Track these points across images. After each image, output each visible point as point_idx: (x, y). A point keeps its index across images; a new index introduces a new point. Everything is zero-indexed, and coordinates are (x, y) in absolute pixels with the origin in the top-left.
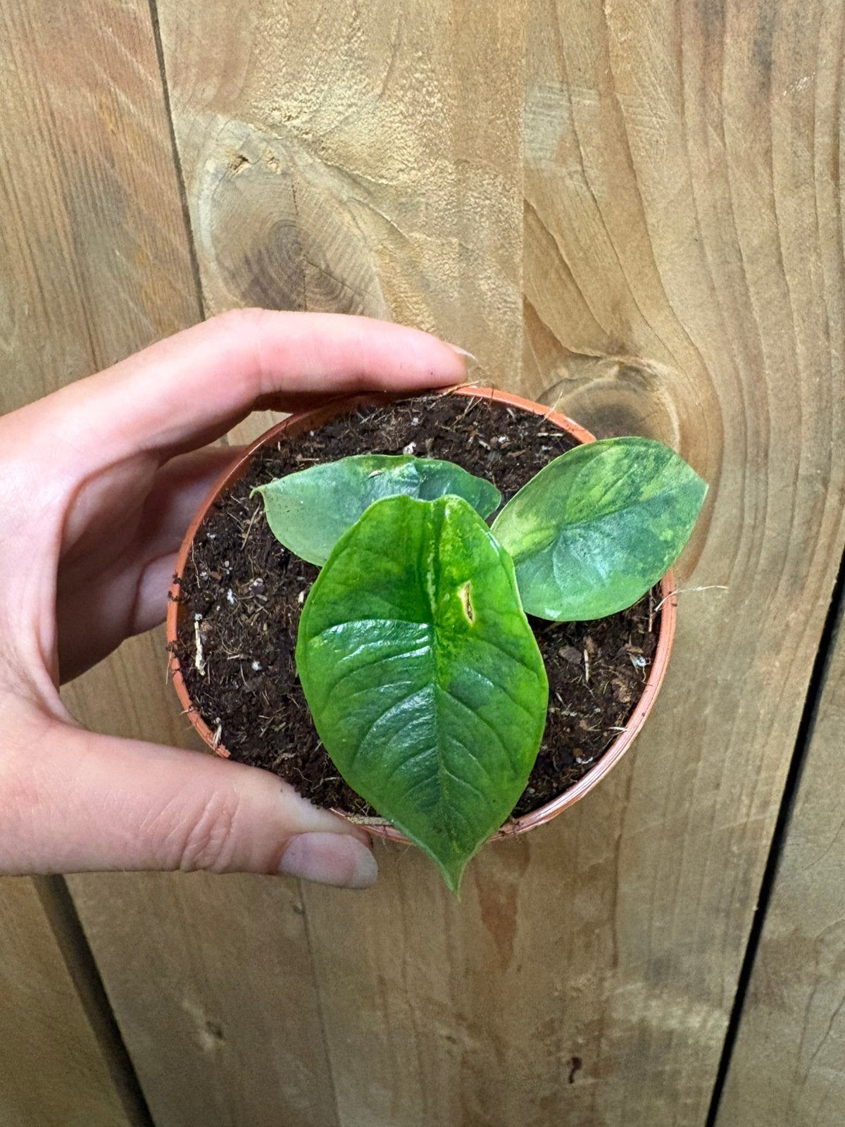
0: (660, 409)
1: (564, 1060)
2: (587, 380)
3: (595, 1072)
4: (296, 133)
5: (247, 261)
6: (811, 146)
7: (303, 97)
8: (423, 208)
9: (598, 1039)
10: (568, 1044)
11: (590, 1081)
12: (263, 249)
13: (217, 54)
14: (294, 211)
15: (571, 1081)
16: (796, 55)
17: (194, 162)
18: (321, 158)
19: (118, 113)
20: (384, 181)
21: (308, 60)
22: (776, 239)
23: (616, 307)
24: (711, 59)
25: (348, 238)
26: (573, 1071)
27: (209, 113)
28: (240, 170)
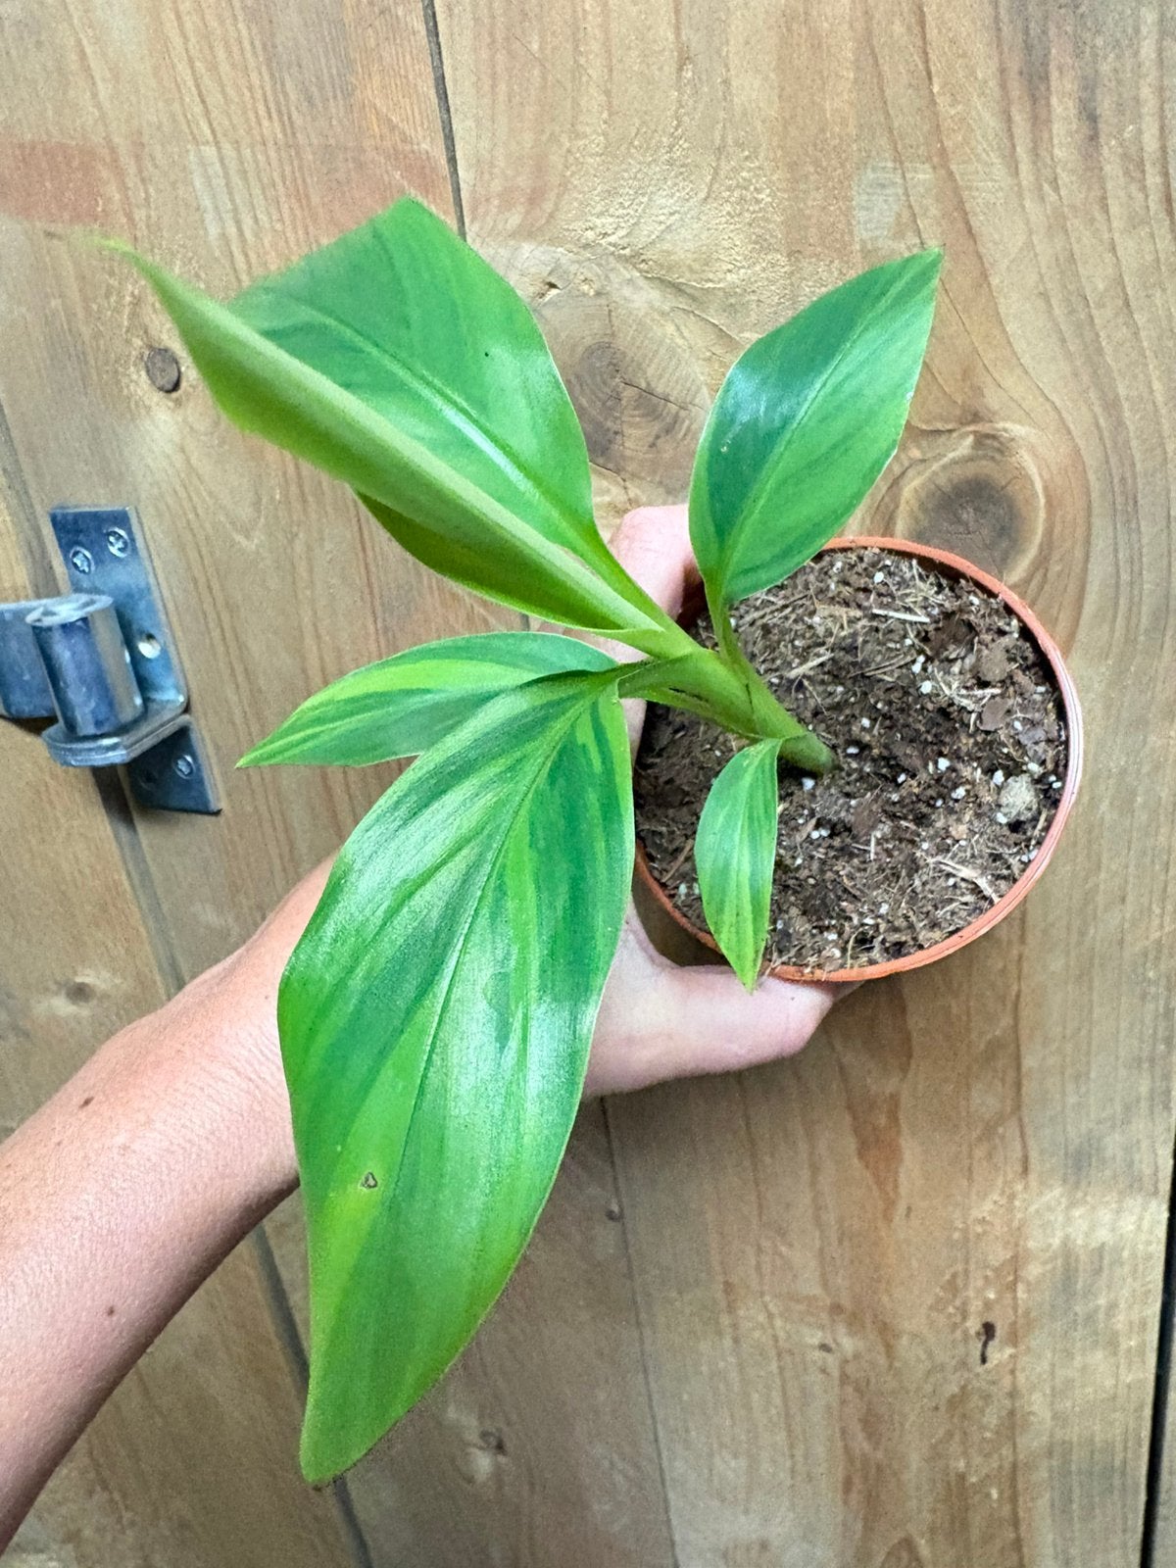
0: (1021, 475)
1: (972, 1332)
2: (941, 456)
3: (1013, 1339)
4: (612, 249)
6: (1143, 189)
7: (621, 211)
8: (754, 306)
9: (1012, 1287)
10: (976, 1306)
11: (1009, 1351)
12: (573, 378)
13: (523, 181)
14: (609, 332)
15: (984, 1360)
16: (1120, 108)
18: (640, 271)
20: (710, 285)
21: (626, 175)
22: (1119, 282)
23: (967, 373)
24: (1039, 121)
25: (672, 351)
26: (985, 1345)
27: (512, 243)
28: (547, 298)
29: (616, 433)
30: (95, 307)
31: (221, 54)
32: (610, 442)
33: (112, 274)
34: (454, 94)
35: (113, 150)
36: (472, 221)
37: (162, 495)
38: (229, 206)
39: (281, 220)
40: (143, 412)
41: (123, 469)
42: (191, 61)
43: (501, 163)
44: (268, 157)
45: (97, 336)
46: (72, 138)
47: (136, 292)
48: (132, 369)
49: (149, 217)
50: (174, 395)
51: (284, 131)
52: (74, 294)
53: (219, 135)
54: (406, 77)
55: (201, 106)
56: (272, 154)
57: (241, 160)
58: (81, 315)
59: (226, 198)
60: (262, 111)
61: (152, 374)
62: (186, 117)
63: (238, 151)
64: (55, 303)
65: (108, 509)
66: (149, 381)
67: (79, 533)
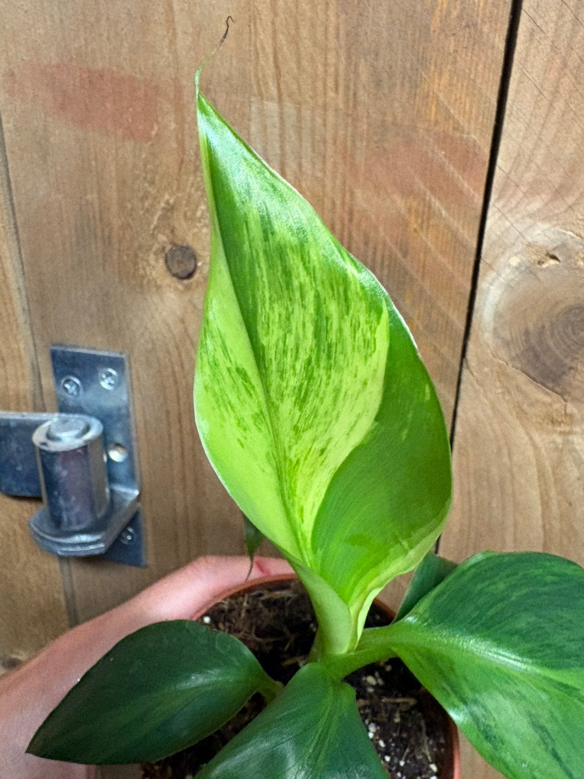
5: (527, 333)
12: (547, 325)
13: (556, 178)
17: (496, 257)
19: (427, 215)
27: (529, 221)
28: (544, 266)
29: (571, 368)
30: (129, 206)
31: (304, 33)
32: (564, 373)
33: (152, 183)
34: (514, 101)
35: (179, 90)
36: (498, 199)
37: (154, 349)
38: (278, 151)
39: (323, 171)
40: (154, 289)
41: (124, 326)
42: (275, 32)
43: (539, 160)
44: (324, 120)
45: (126, 226)
46: (142, 73)
47: (172, 201)
48: (152, 256)
50: (186, 282)
51: (346, 103)
52: (113, 194)
53: (284, 96)
54: (474, 81)
55: (273, 70)
56: (331, 118)
57: (299, 118)
58: (114, 209)
59: (277, 145)
60: (330, 84)
61: (169, 263)
62: (256, 76)
63: (299, 111)
64: (92, 197)
65: (106, 354)
66: (165, 268)
67: (74, 365)
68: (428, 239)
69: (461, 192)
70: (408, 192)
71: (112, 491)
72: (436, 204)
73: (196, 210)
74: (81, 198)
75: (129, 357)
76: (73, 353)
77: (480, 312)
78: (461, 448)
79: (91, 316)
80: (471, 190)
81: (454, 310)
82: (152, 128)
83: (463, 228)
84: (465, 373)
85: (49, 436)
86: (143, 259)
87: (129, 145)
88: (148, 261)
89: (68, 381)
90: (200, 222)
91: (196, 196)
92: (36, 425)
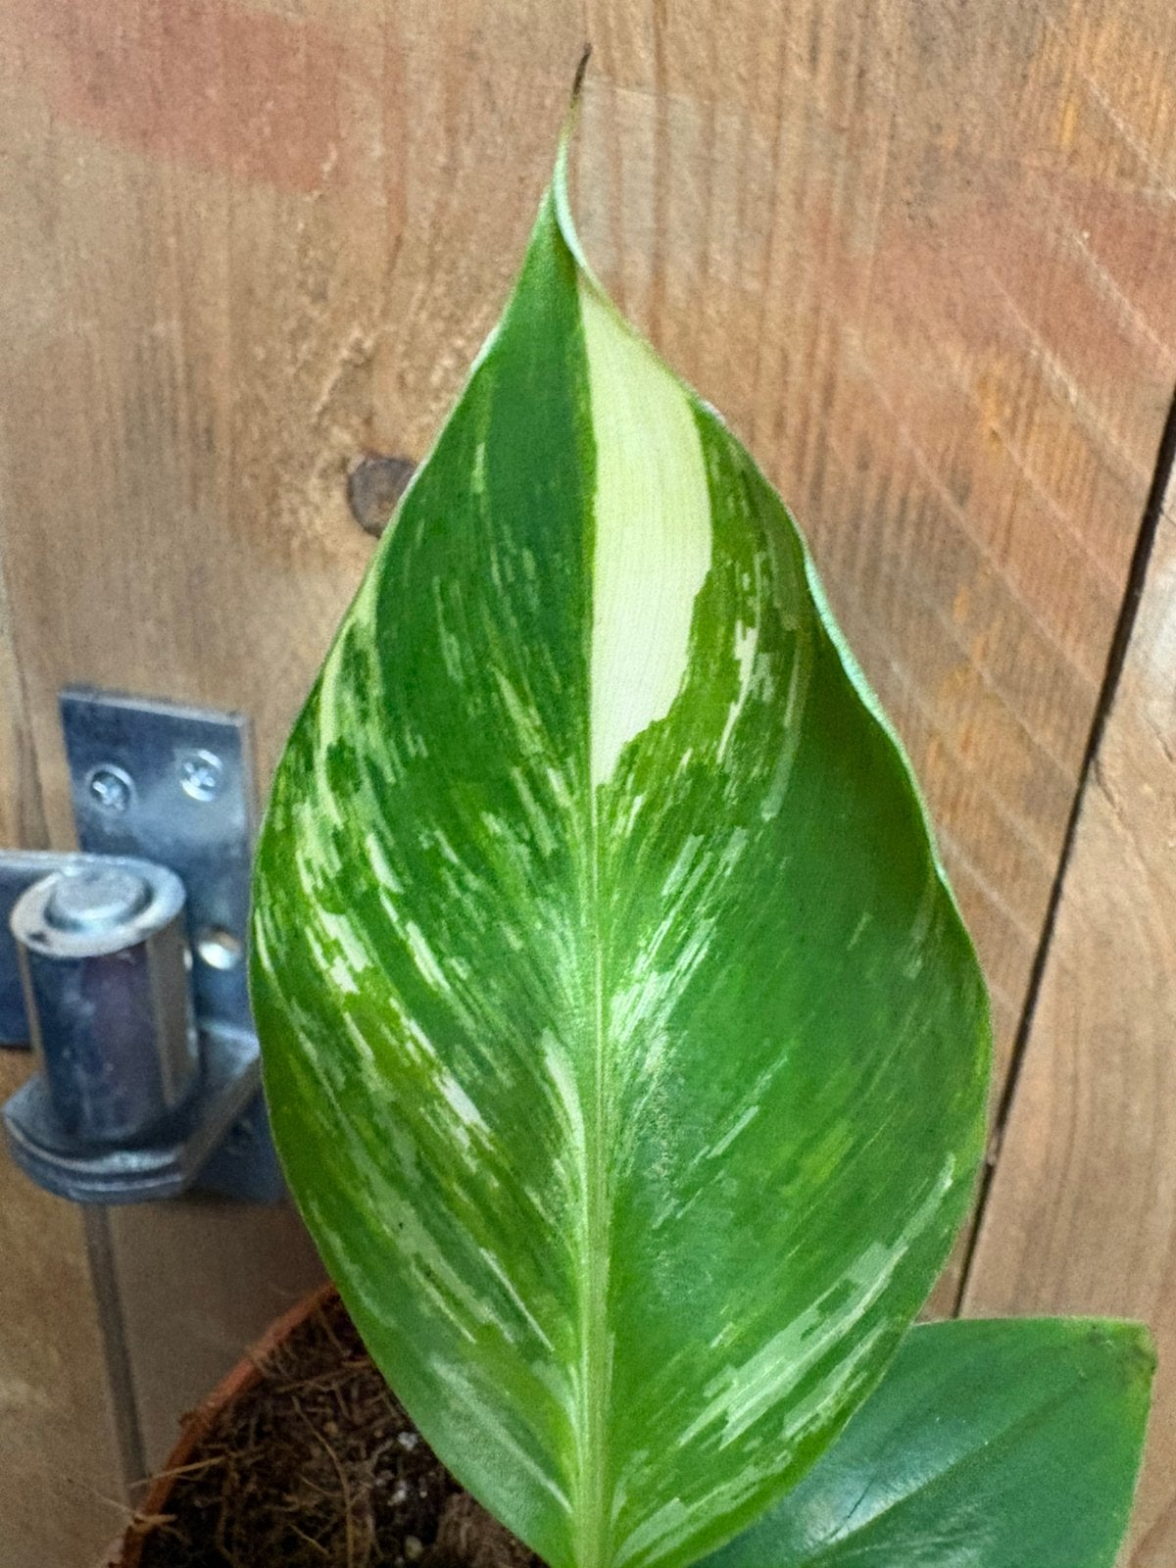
30: (260, 353)
33: (319, 296)
35: (396, 56)
38: (649, 222)
39: (765, 276)
40: (316, 562)
41: (241, 649)
44: (776, 142)
45: (250, 405)
47: (368, 344)
48: (314, 481)
49: (442, 206)
51: (838, 95)
52: (217, 318)
53: (673, 76)
56: (792, 138)
57: (709, 136)
58: (223, 359)
59: (646, 205)
60: (798, 44)
61: (357, 500)
62: (602, 21)
63: (710, 116)
64: (167, 328)
65: (194, 715)
66: (346, 512)
67: (116, 741)
68: (1027, 459)
69: (1124, 341)
70: (983, 336)
71: (203, 1036)
72: (1056, 370)
73: (428, 370)
74: (140, 330)
75: (252, 724)
76: (118, 711)
77: (1144, 647)
78: (1063, 970)
79: (161, 622)
80: (1153, 336)
81: (1077, 640)
82: (324, 156)
83: (1122, 435)
84: (1092, 795)
85: (52, 918)
86: (291, 488)
87: (264, 198)
88: (301, 492)
89: (100, 776)
90: (437, 398)
91: (430, 334)
92: (22, 883)
